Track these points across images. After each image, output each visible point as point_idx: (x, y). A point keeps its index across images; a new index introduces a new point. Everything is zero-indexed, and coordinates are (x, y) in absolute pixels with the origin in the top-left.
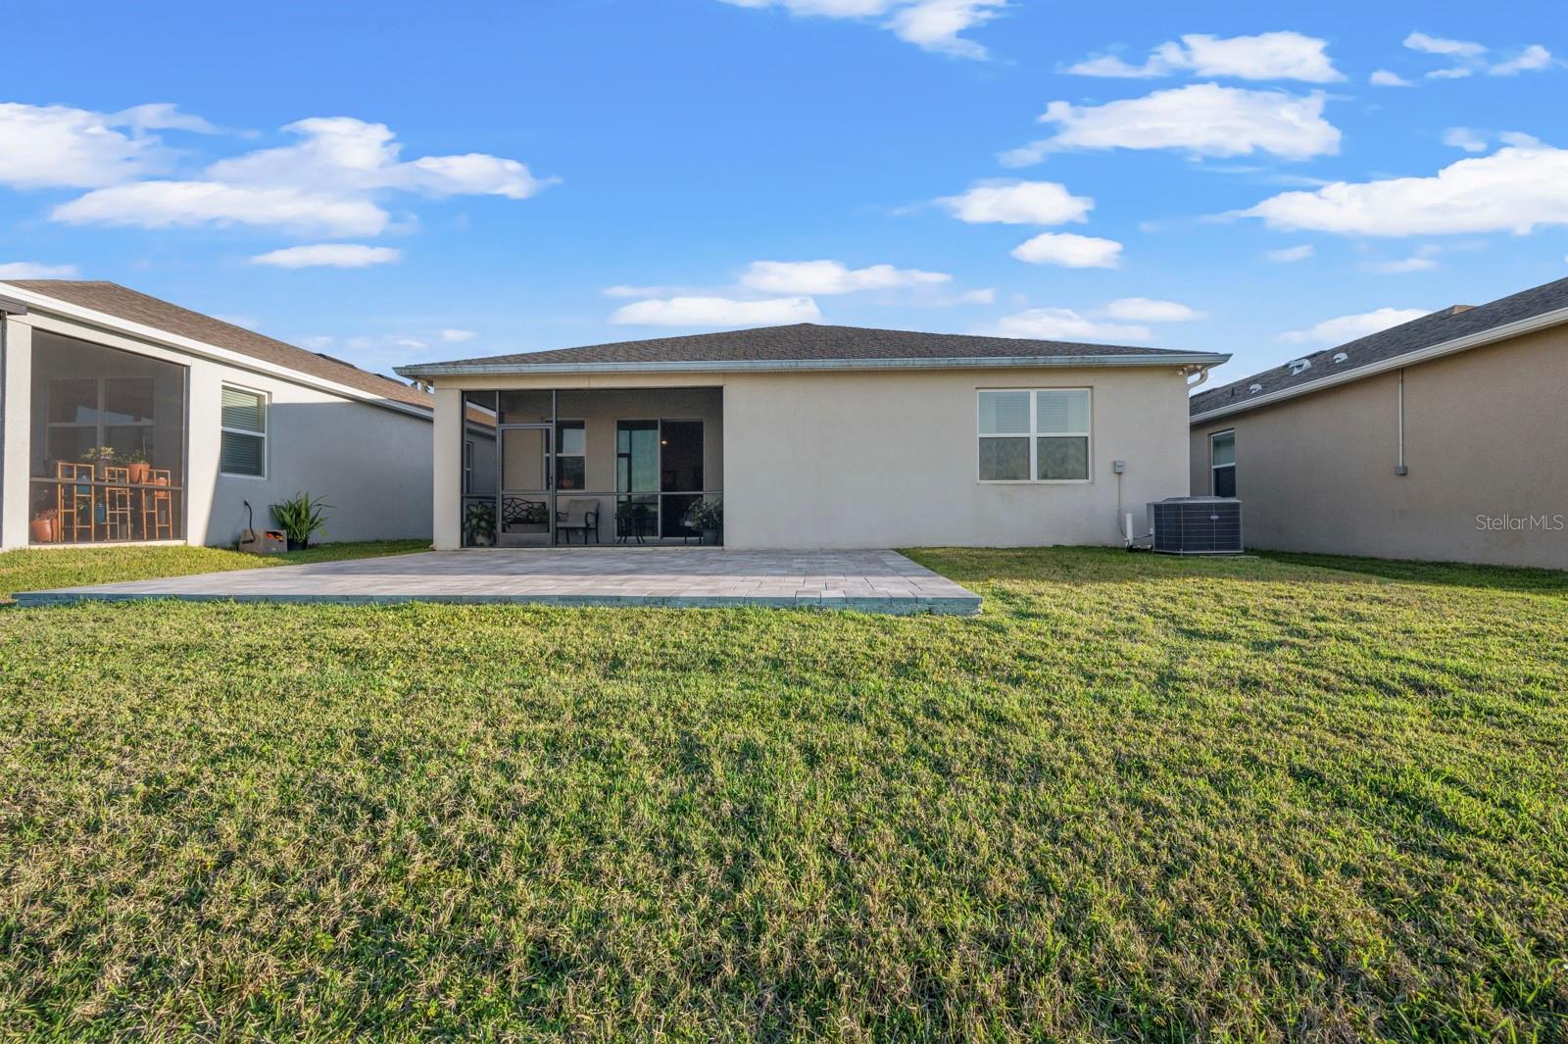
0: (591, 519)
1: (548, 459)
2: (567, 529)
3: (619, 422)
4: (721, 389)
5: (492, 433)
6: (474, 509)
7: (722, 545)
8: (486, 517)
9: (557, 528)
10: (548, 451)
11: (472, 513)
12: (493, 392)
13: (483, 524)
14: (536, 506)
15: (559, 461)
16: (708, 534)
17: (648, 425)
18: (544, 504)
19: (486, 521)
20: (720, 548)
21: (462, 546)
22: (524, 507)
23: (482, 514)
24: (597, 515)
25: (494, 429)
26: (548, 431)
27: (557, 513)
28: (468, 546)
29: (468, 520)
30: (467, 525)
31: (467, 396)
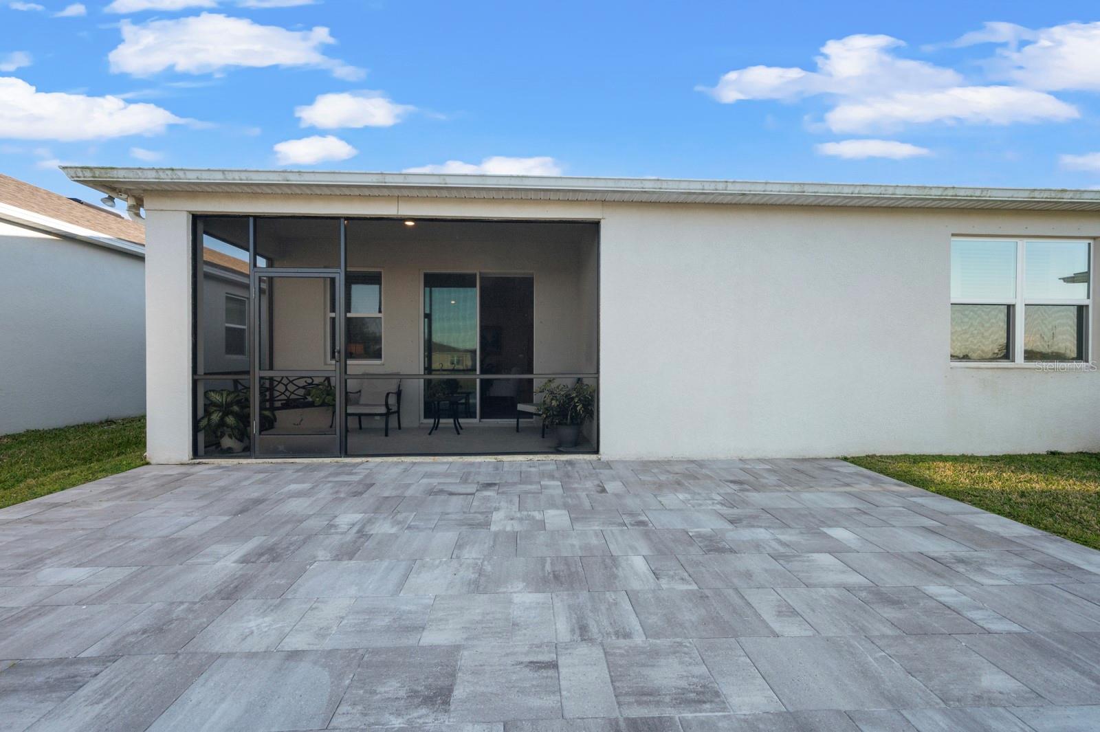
0: (392, 400)
1: (333, 320)
2: (360, 415)
3: (426, 275)
4: (595, 225)
5: (245, 280)
6: (216, 397)
7: (597, 452)
8: (236, 408)
9: (347, 415)
10: (333, 310)
11: (213, 404)
12: (245, 218)
13: (230, 420)
14: (316, 381)
15: (349, 321)
16: (567, 432)
17: (464, 281)
18: (328, 379)
19: (236, 415)
20: (594, 457)
21: (196, 454)
22: (302, 383)
23: (229, 405)
24: (399, 394)
25: (248, 276)
26: (333, 280)
27: (347, 393)
28: (208, 455)
29: (207, 413)
30: (204, 423)
31: (202, 224)
